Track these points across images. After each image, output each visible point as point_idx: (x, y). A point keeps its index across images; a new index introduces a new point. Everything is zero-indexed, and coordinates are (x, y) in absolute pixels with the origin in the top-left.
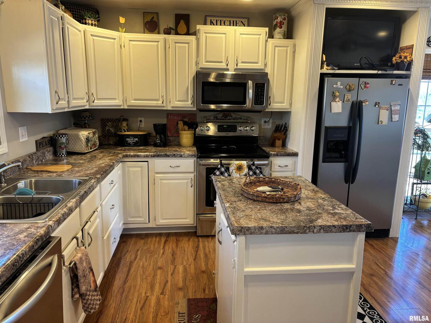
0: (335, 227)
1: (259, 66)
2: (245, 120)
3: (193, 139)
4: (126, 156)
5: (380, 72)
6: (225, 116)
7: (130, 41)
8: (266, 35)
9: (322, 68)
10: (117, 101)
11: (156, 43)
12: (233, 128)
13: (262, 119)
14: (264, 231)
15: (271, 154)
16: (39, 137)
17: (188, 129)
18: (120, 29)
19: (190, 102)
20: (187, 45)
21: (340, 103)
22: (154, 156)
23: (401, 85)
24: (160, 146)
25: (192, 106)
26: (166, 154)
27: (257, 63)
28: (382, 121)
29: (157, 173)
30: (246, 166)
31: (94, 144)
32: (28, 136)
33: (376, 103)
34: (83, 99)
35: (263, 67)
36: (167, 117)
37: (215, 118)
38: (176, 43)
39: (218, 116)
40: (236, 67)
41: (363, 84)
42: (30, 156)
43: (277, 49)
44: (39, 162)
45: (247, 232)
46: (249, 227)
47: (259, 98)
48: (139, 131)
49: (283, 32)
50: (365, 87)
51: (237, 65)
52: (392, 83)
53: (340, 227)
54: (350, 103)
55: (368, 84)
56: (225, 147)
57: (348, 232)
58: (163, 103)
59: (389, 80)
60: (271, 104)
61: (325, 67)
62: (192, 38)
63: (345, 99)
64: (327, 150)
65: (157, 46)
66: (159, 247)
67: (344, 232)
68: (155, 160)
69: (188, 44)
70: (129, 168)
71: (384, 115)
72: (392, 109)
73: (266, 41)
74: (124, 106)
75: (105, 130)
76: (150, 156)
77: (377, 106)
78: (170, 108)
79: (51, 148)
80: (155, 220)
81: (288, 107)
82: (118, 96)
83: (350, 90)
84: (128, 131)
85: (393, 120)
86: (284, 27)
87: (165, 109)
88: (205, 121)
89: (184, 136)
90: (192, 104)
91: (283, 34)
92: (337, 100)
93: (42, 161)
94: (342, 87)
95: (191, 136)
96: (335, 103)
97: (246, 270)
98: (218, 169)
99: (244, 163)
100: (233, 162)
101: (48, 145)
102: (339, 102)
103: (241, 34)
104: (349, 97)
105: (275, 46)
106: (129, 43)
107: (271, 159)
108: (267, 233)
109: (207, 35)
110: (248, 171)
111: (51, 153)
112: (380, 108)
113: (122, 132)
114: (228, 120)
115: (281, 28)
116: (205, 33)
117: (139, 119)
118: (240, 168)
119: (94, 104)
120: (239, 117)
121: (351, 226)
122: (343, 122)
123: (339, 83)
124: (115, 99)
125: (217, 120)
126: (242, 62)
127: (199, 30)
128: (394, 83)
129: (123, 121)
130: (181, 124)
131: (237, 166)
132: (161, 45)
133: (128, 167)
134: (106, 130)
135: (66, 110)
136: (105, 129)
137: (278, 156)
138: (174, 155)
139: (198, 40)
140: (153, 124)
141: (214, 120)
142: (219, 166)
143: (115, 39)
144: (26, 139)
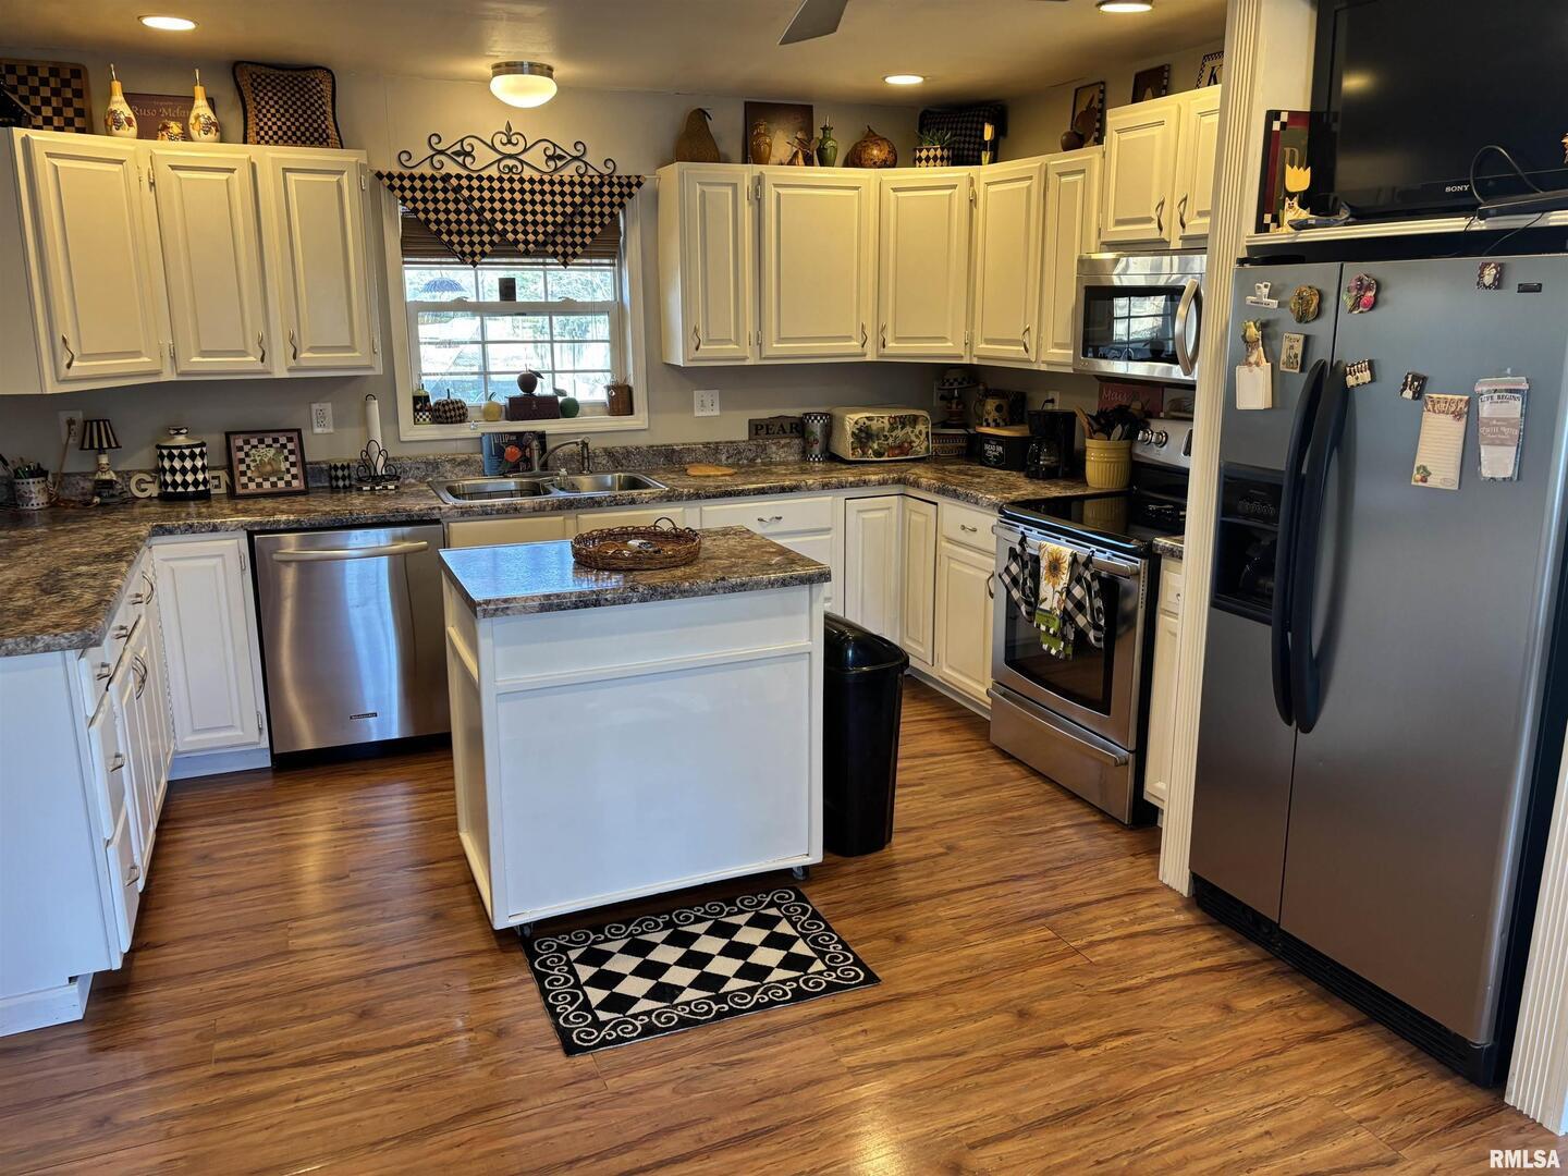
7: (986, 184)
10: (950, 344)
11: (1026, 184)
16: (764, 414)
18: (980, 157)
19: (1069, 351)
20: (1080, 178)
23: (1535, 288)
28: (1424, 468)
29: (948, 540)
31: (900, 447)
32: (723, 408)
33: (1408, 376)
34: (849, 338)
36: (1100, 395)
38: (1060, 174)
40: (1181, 233)
42: (715, 445)
44: (739, 460)
51: (1183, 225)
54: (1301, 373)
62: (1094, 154)
63: (1284, 356)
65: (1029, 189)
68: (945, 504)
69: (1084, 175)
72: (1483, 414)
77: (1408, 393)
78: (1043, 366)
79: (792, 445)
83: (1301, 317)
84: (997, 426)
85: (1482, 471)
87: (1035, 367)
93: (753, 460)
94: (1274, 303)
96: (1246, 368)
101: (791, 432)
102: (1257, 364)
104: (1296, 344)
106: (986, 192)
109: (1122, 137)
112: (1425, 402)
113: (980, 426)
116: (1118, 130)
119: (886, 351)
123: (1265, 290)
124: (943, 339)
127: (1108, 124)
128: (1488, 278)
138: (967, 496)
139: (1104, 156)
143: (954, 187)
144: (717, 413)
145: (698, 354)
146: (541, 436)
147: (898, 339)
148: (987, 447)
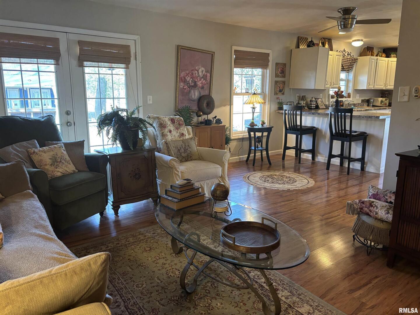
31: (385, 104)
34: (382, 85)
42: (359, 104)
79: (367, 103)
111: (367, 105)
119: (387, 87)
135: (373, 89)
144: (358, 98)
145: (369, 87)
146: (342, 101)
147: (389, 86)
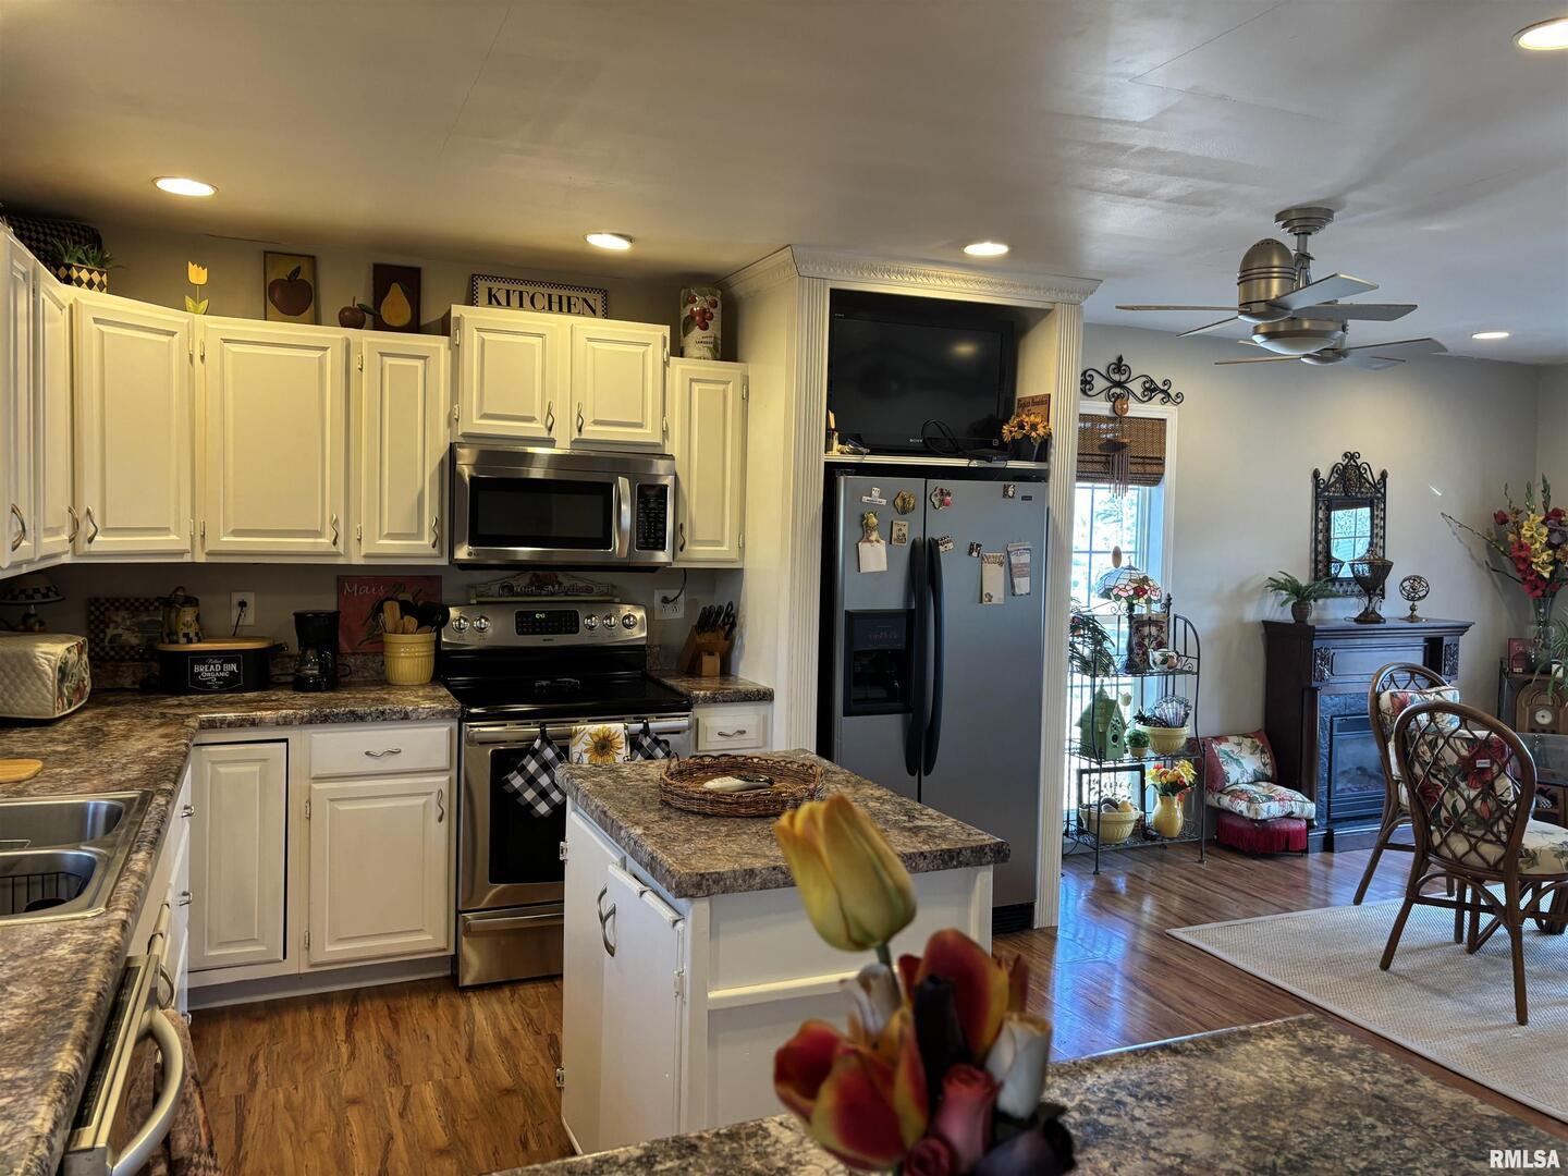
0: (925, 858)
1: (648, 434)
2: (602, 595)
3: (432, 659)
4: (211, 725)
5: (974, 464)
6: (540, 584)
7: (226, 341)
8: (665, 346)
9: (828, 448)
10: (173, 537)
11: (318, 354)
12: (568, 622)
13: (656, 591)
14: (758, 880)
15: (698, 696)
17: (418, 627)
18: (189, 302)
19: (427, 540)
20: (419, 363)
21: (882, 547)
22: (310, 721)
23: (1030, 498)
24: (316, 688)
25: (435, 552)
26: (353, 713)
27: (640, 425)
28: (989, 594)
29: (319, 779)
30: (622, 738)
31: (78, 689)
33: (972, 545)
34: (63, 528)
35: (657, 439)
36: (340, 590)
37: (506, 590)
38: (383, 354)
39: (514, 583)
40: (576, 436)
41: (936, 495)
43: (696, 387)
45: (715, 888)
46: (718, 873)
47: (649, 529)
48: (235, 636)
49: (712, 340)
50: (942, 502)
51: (580, 430)
52: (1005, 494)
53: (935, 857)
54: (907, 546)
55: (949, 494)
56: (544, 683)
57: (956, 867)
58: (335, 543)
59: (996, 486)
60: (686, 547)
61: (836, 445)
62: (437, 343)
63: (894, 536)
64: (853, 679)
65: (321, 361)
66: (331, 1038)
67: (945, 868)
68: (314, 736)
69: (422, 361)
70: (217, 766)
71: (994, 579)
72: (1013, 562)
73: (666, 364)
74: (193, 556)
75: (102, 640)
76: (296, 722)
77: (975, 554)
78: (357, 560)
80: (308, 948)
81: (734, 555)
82: (178, 523)
83: (904, 511)
84: (199, 641)
85: (1018, 591)
86: (715, 327)
87: (341, 561)
88: (474, 601)
89: (403, 652)
90: (434, 546)
91: (711, 346)
92: (874, 536)
94: (884, 502)
95: (425, 649)
96: (868, 545)
97: (712, 995)
98: (535, 754)
99: (617, 728)
100: (583, 727)
102: (878, 542)
103: (589, 339)
104: (903, 528)
105: (692, 380)
106: (222, 349)
107: (699, 712)
108: (764, 886)
109: (487, 336)
110: (632, 751)
112: (983, 559)
113: (177, 642)
114: (546, 595)
115: (705, 327)
116: (479, 330)
117: (237, 597)
118: (603, 745)
119: (93, 548)
120: (581, 584)
121: (960, 851)
122: (892, 598)
123: (876, 493)
124: (166, 530)
125: (513, 596)
126: (596, 423)
127: (458, 320)
128: (1010, 493)
129: (183, 605)
130: (391, 611)
131: (596, 739)
132: (334, 359)
133: (214, 763)
134: (109, 636)
136: (102, 636)
137: (715, 702)
138: (383, 713)
139: (455, 349)
140: (295, 614)
141: (500, 596)
142: (537, 744)
143: (172, 334)
145: (18, 552)
147: (106, 529)
148: (197, 669)
